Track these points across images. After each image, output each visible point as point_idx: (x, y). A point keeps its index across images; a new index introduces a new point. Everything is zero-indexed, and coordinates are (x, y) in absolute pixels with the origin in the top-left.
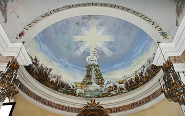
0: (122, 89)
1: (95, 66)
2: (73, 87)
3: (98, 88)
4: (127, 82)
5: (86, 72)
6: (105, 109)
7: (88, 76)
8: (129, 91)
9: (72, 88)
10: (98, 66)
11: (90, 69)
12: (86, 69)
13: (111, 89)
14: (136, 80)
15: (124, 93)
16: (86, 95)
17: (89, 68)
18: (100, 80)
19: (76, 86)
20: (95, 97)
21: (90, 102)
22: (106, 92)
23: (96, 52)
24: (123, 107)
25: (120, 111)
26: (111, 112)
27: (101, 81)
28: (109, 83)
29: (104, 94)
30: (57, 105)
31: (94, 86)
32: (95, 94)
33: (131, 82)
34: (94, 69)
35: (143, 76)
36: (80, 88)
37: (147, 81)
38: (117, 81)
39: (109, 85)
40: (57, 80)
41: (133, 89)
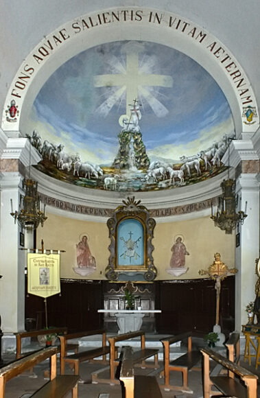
0: (177, 179)
1: (134, 134)
2: (99, 174)
3: (140, 175)
4: (186, 169)
5: (119, 146)
6: (149, 211)
7: (123, 154)
8: (187, 184)
9: (97, 176)
10: (139, 134)
11: (127, 139)
12: (118, 140)
13: (160, 177)
14: (201, 167)
15: (181, 186)
16: (120, 188)
17: (124, 138)
18: (143, 160)
19: (104, 173)
20: (134, 191)
21: (127, 201)
22: (151, 183)
23: (137, 108)
24: (176, 208)
25: (170, 214)
26: (158, 216)
27: (145, 162)
28: (158, 167)
29: (148, 185)
30: (78, 206)
31: (133, 172)
32: (135, 185)
33: (193, 169)
34: (132, 140)
35: (211, 163)
36: (110, 175)
37: (216, 174)
38: (171, 164)
39: (157, 171)
40: (72, 165)
41: (194, 182)
